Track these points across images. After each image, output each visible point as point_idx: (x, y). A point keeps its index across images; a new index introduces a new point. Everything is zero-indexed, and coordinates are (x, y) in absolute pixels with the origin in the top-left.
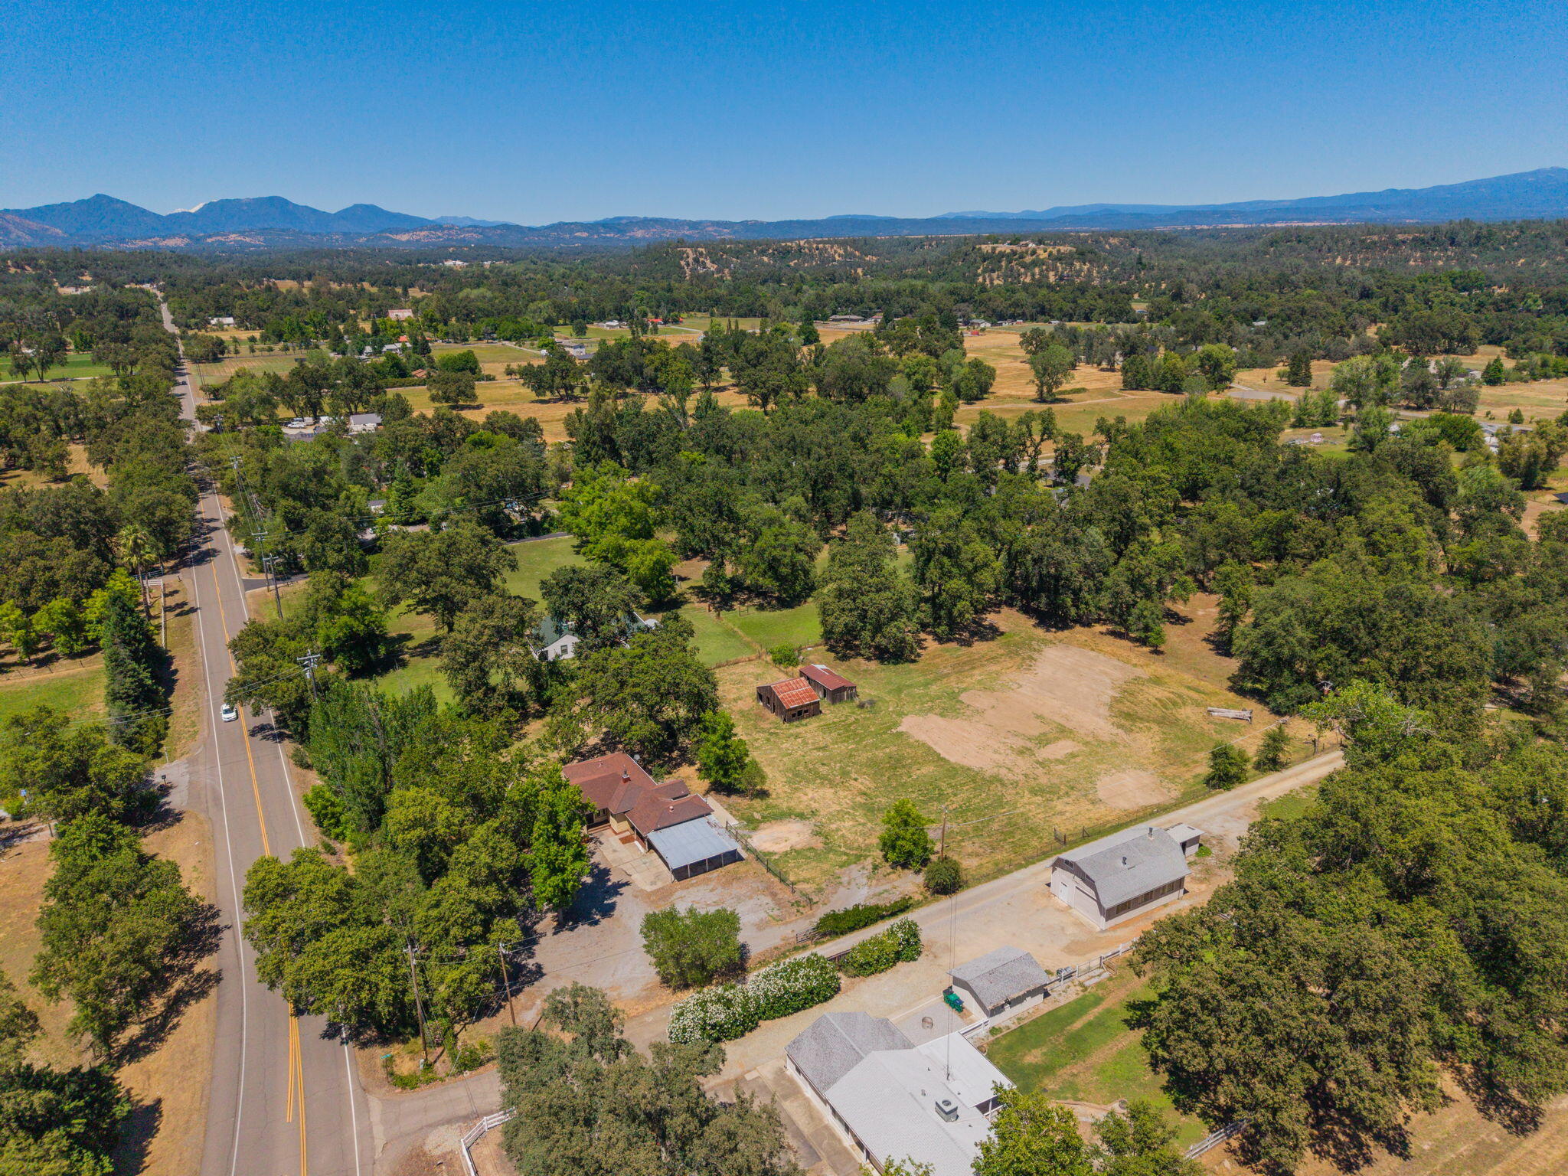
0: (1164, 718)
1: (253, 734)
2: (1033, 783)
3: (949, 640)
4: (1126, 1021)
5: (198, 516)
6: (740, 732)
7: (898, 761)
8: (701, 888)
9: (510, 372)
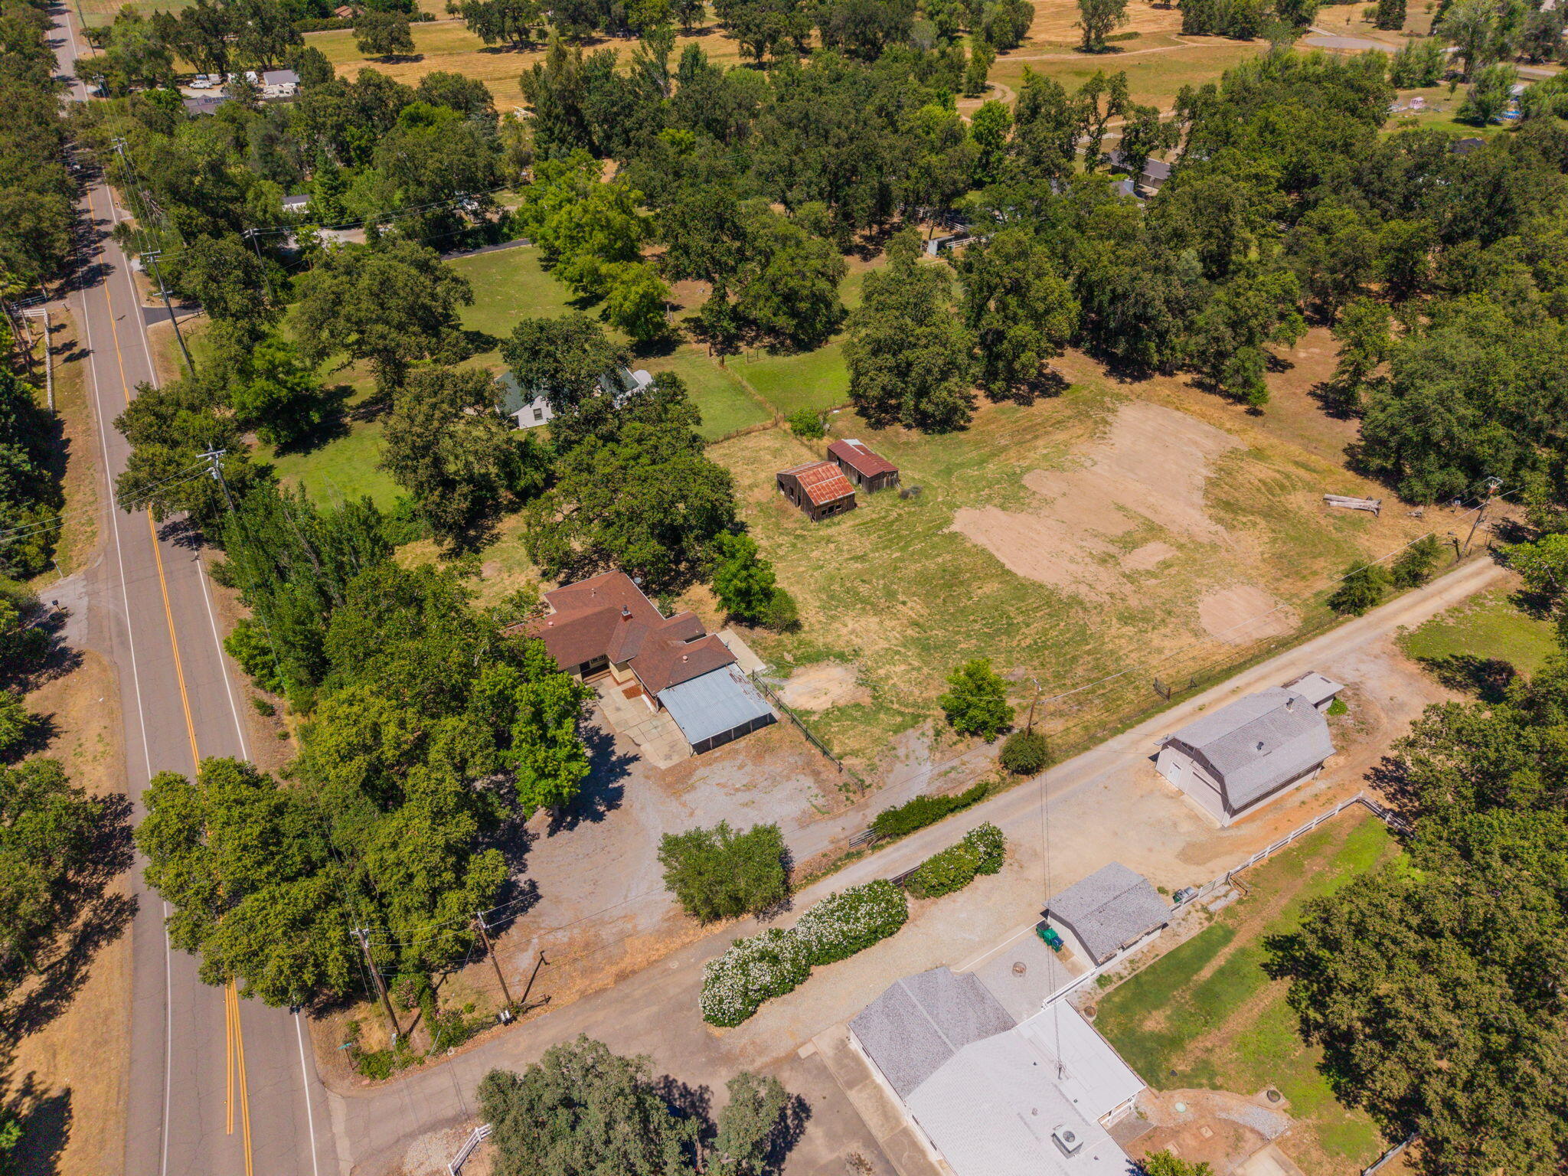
0: (1270, 507)
1: (163, 537)
2: (1121, 606)
3: (1004, 398)
4: (1265, 966)
5: (85, 217)
6: (757, 535)
7: (954, 575)
8: (726, 763)
9: (452, 10)
